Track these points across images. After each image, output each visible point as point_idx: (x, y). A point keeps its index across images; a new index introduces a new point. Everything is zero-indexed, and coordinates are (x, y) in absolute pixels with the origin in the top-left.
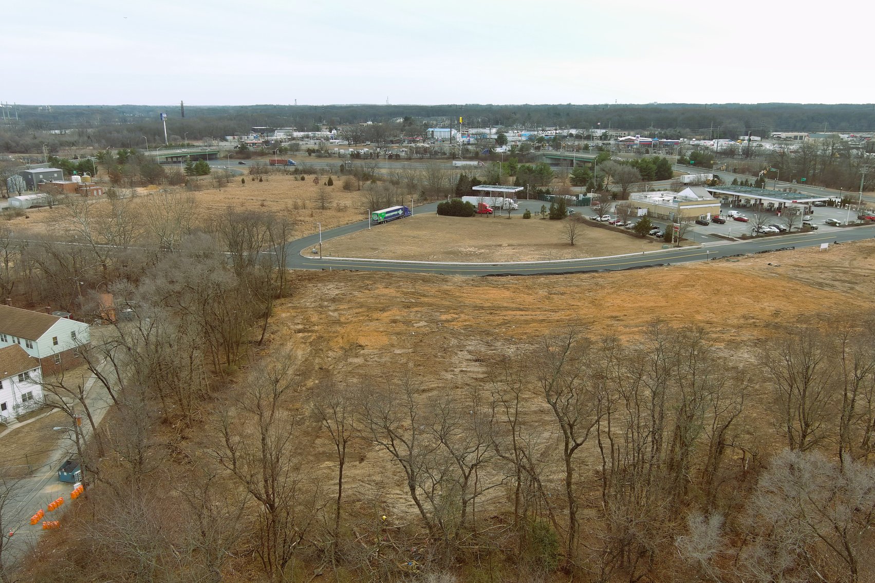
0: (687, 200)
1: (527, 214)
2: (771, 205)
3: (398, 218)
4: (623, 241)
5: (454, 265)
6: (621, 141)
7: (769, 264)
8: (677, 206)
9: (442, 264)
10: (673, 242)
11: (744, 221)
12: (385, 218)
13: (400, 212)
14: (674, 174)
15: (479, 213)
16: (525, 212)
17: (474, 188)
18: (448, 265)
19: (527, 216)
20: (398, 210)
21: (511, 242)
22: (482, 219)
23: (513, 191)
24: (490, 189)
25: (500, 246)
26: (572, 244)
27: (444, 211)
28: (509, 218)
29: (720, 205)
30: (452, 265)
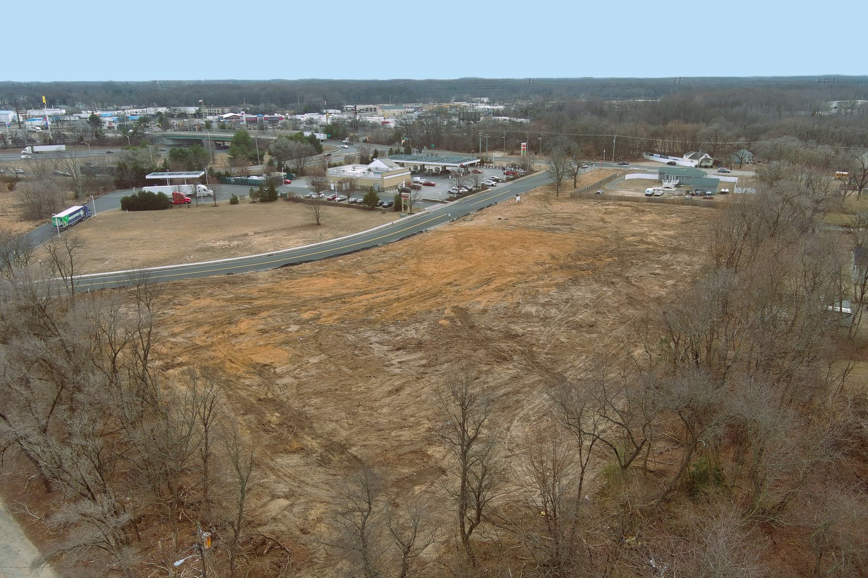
0: (377, 171)
1: (234, 199)
2: (437, 170)
3: (80, 221)
4: (359, 216)
5: (226, 262)
6: (226, 118)
7: (499, 219)
8: (380, 177)
9: (211, 264)
10: (403, 210)
11: (433, 185)
12: (69, 222)
13: (82, 213)
14: (323, 148)
15: (176, 203)
16: (231, 197)
17: (148, 177)
18: (219, 263)
19: (234, 201)
20: (78, 211)
21: (256, 229)
22: (184, 209)
23: (198, 176)
24: (166, 176)
25: (246, 235)
26: (319, 224)
27: (129, 205)
28: (216, 206)
29: (410, 173)
30: (223, 262)
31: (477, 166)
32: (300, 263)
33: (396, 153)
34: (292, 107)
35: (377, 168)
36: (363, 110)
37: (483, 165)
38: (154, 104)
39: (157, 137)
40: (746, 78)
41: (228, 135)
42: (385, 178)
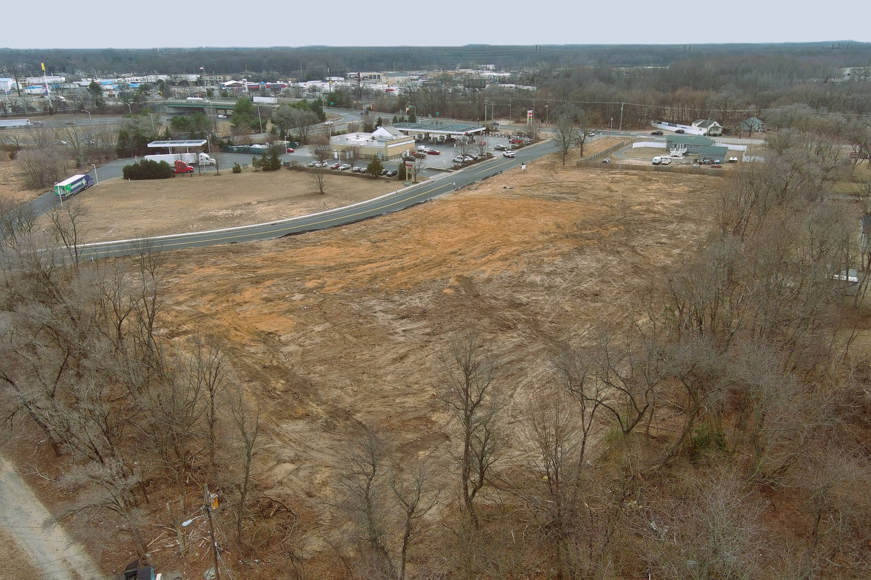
0: (381, 140)
1: (237, 168)
2: (442, 138)
3: (83, 190)
4: (363, 185)
5: (230, 231)
6: (227, 86)
7: (505, 188)
8: (384, 146)
9: (215, 233)
10: (407, 179)
11: (438, 154)
12: (72, 190)
13: (84, 182)
14: (326, 116)
15: (178, 172)
16: (234, 166)
17: (150, 145)
18: (222, 232)
19: (237, 170)
20: (80, 180)
21: (259, 198)
22: (187, 178)
23: (200, 145)
24: (168, 145)
25: (250, 204)
26: (322, 193)
27: (131, 174)
28: (218, 174)
29: (414, 141)
30: (227, 231)
31: (482, 134)
32: (304, 232)
33: (400, 121)
34: (294, 74)
35: (381, 137)
36: (367, 77)
37: (488, 133)
38: (155, 71)
39: (159, 105)
40: (758, 45)
41: (230, 103)
42: (389, 146)
